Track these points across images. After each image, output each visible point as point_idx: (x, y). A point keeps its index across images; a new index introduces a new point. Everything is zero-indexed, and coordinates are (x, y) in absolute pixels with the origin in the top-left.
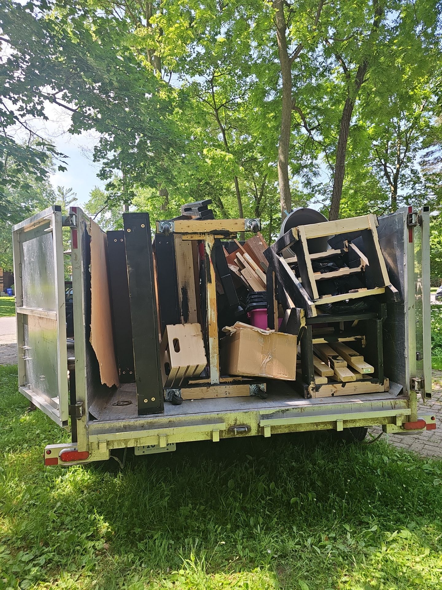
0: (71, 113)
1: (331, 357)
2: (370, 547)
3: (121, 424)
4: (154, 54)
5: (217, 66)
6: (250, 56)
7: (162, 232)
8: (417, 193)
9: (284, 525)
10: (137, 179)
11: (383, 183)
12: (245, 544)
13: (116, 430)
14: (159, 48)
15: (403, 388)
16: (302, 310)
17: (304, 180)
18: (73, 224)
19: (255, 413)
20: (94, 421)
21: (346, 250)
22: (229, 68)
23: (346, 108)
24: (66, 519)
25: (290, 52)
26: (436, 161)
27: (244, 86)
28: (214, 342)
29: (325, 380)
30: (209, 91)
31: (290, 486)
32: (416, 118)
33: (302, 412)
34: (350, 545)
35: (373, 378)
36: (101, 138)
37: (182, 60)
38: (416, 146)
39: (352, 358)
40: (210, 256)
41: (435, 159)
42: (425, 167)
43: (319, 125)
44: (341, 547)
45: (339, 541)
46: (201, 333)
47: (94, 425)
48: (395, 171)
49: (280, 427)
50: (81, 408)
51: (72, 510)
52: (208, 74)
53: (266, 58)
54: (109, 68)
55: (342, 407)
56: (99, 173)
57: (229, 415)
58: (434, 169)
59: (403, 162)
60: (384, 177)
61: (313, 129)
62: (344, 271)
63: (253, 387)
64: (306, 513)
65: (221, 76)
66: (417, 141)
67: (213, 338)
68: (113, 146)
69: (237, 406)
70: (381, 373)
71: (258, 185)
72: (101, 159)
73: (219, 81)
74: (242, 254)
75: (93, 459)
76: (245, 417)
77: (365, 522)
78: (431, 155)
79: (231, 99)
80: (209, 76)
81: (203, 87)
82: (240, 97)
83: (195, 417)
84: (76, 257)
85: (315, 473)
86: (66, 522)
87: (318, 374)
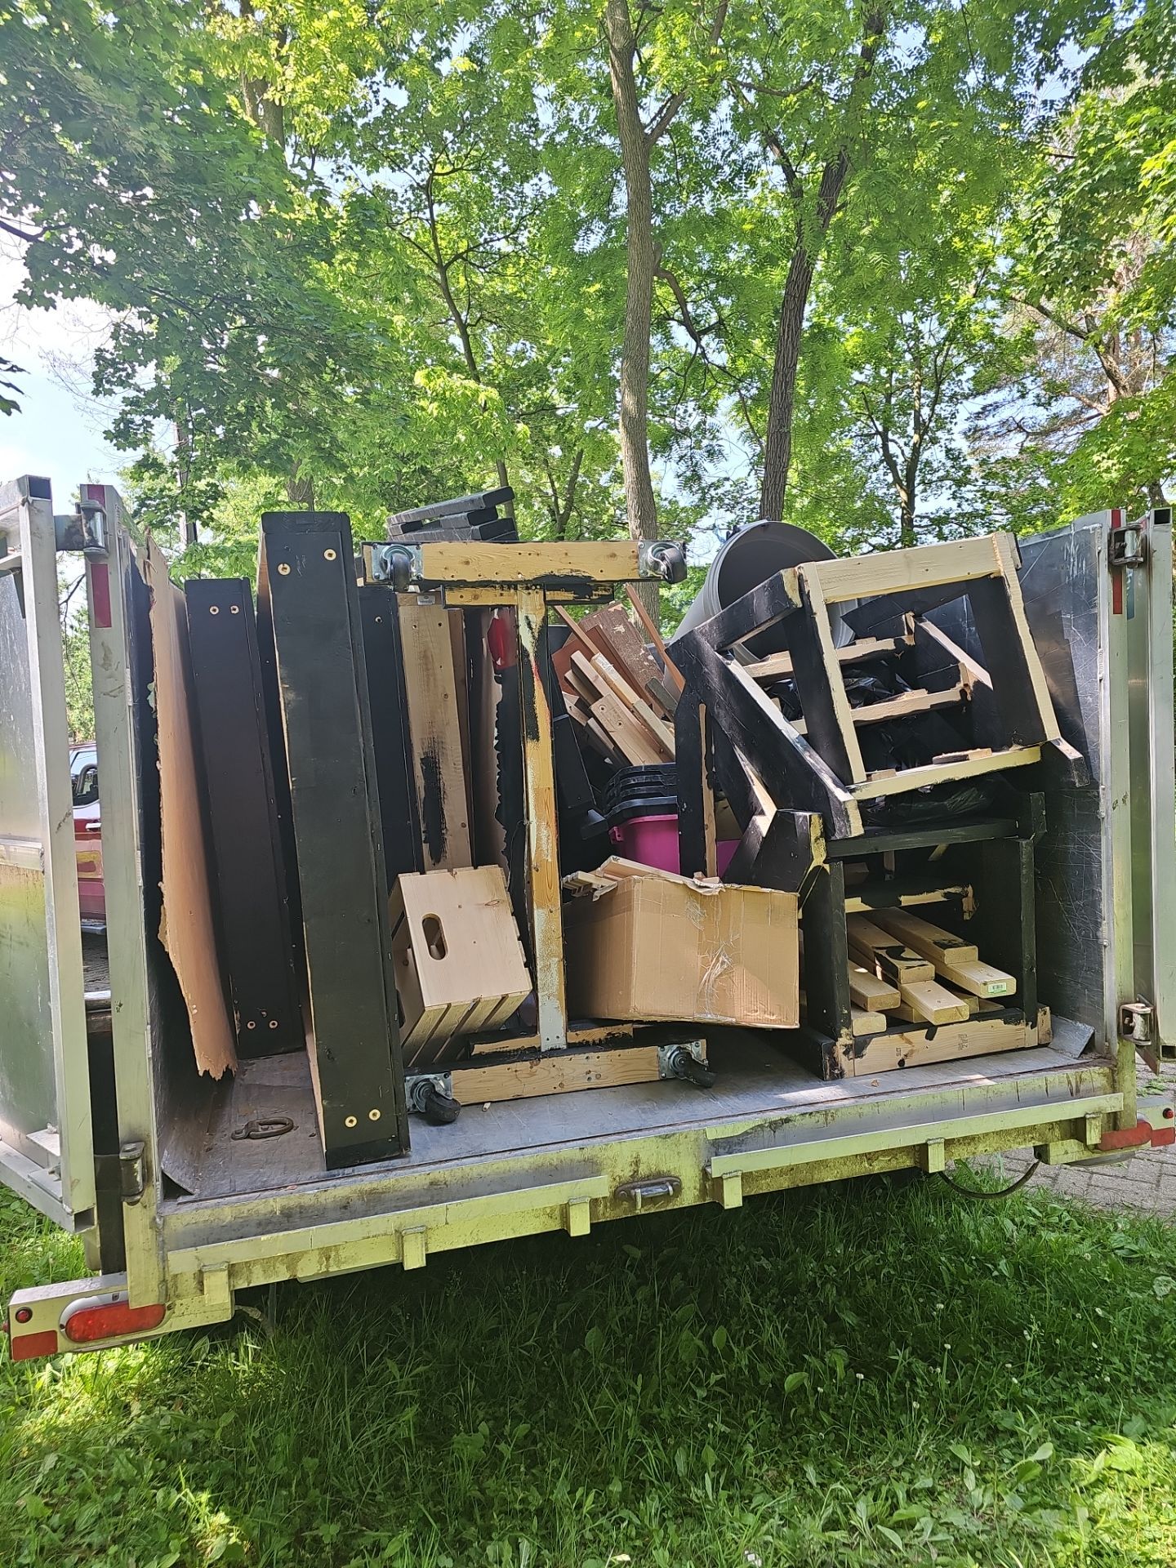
0: (26, 245)
1: (883, 953)
2: (1041, 1511)
3: (274, 1203)
4: (266, 96)
5: (441, 147)
6: (535, 123)
7: (382, 578)
8: (967, 508)
9: (776, 1464)
10: (228, 447)
11: (880, 482)
12: (675, 1540)
13: (259, 1224)
14: (279, 80)
15: (1093, 1034)
16: (815, 817)
17: (683, 468)
18: (94, 542)
19: (693, 1136)
20: (181, 1199)
21: (908, 640)
22: (474, 153)
23: (794, 277)
24: (80, 1514)
25: (644, 117)
26: (1004, 430)
27: (516, 208)
28: (548, 922)
29: (880, 1023)
30: (421, 215)
31: (771, 1334)
32: (962, 315)
33: (828, 1125)
34: (978, 1509)
35: (1007, 1008)
36: (117, 326)
37: (343, 123)
38: (957, 389)
39: (946, 952)
40: (532, 658)
41: (1003, 423)
42: (977, 445)
43: (721, 322)
44: (957, 1518)
45: (947, 1498)
46: (506, 896)
47: (184, 1216)
48: (908, 451)
49: (766, 1173)
50: (138, 1166)
51: (97, 1478)
52: (418, 167)
53: (579, 131)
54: (146, 108)
55: (938, 1100)
56: (111, 427)
57: (616, 1147)
58: (1000, 449)
59: (927, 429)
60: (881, 467)
61: (705, 332)
62: (913, 700)
63: (669, 1052)
64: (833, 1416)
65: (453, 175)
66: (960, 377)
67: (546, 911)
68: (153, 350)
69: (632, 1116)
70: (1030, 994)
71: (558, 478)
72: (117, 389)
73: (449, 189)
74: (589, 655)
75: (175, 1323)
76: (663, 1151)
77: (1006, 1431)
78: (992, 413)
79: (482, 240)
80: (418, 173)
81: (403, 202)
82: (506, 237)
83: (512, 1164)
84: (106, 658)
85: (829, 1286)
86: (81, 1525)
87: (859, 1004)
